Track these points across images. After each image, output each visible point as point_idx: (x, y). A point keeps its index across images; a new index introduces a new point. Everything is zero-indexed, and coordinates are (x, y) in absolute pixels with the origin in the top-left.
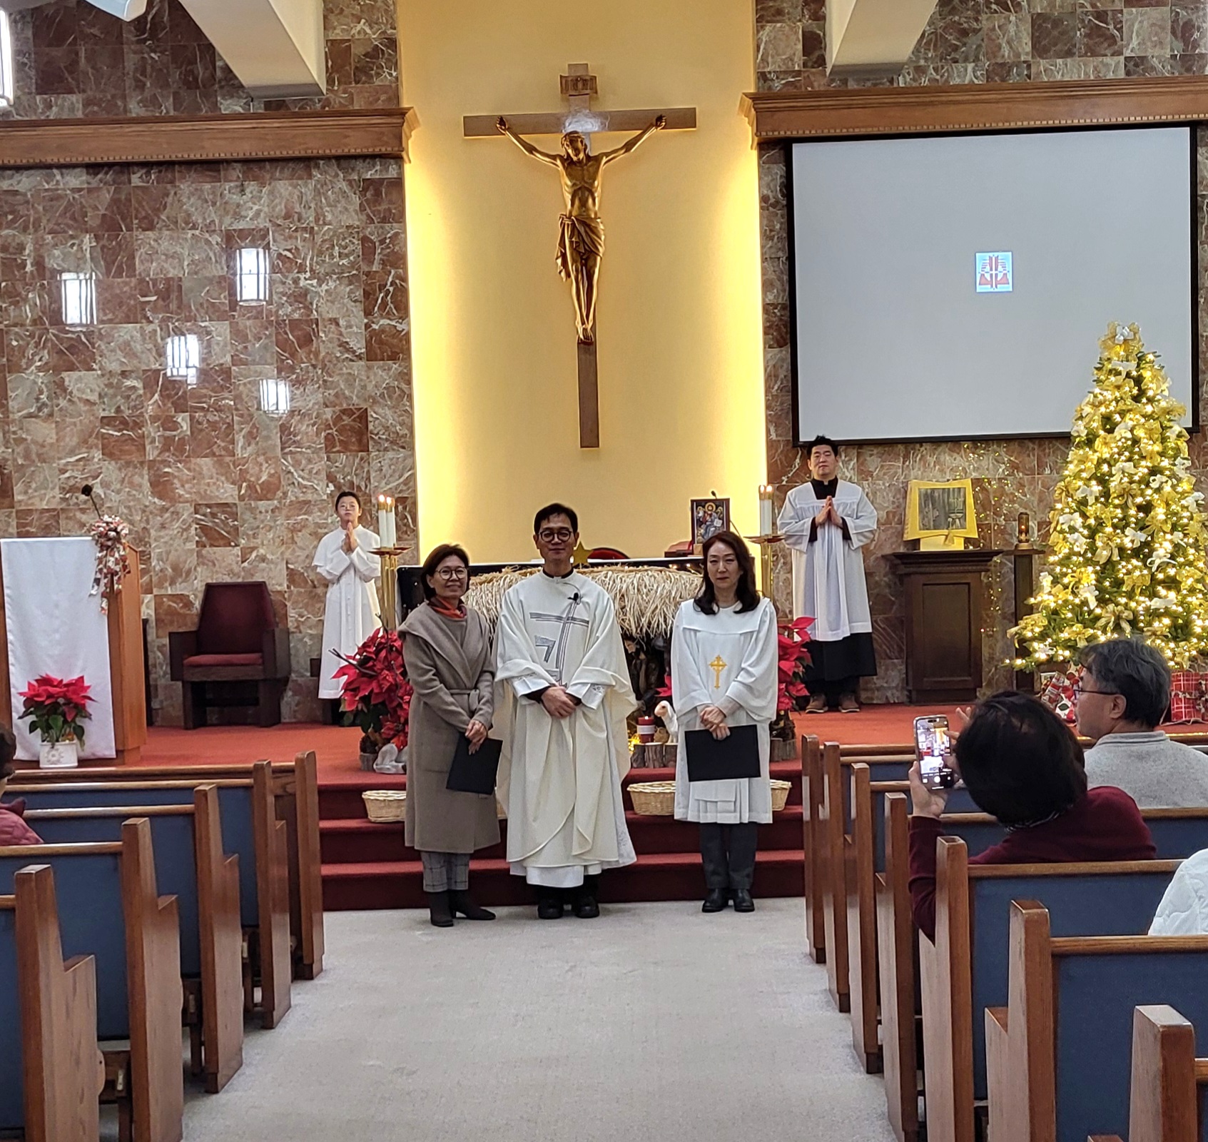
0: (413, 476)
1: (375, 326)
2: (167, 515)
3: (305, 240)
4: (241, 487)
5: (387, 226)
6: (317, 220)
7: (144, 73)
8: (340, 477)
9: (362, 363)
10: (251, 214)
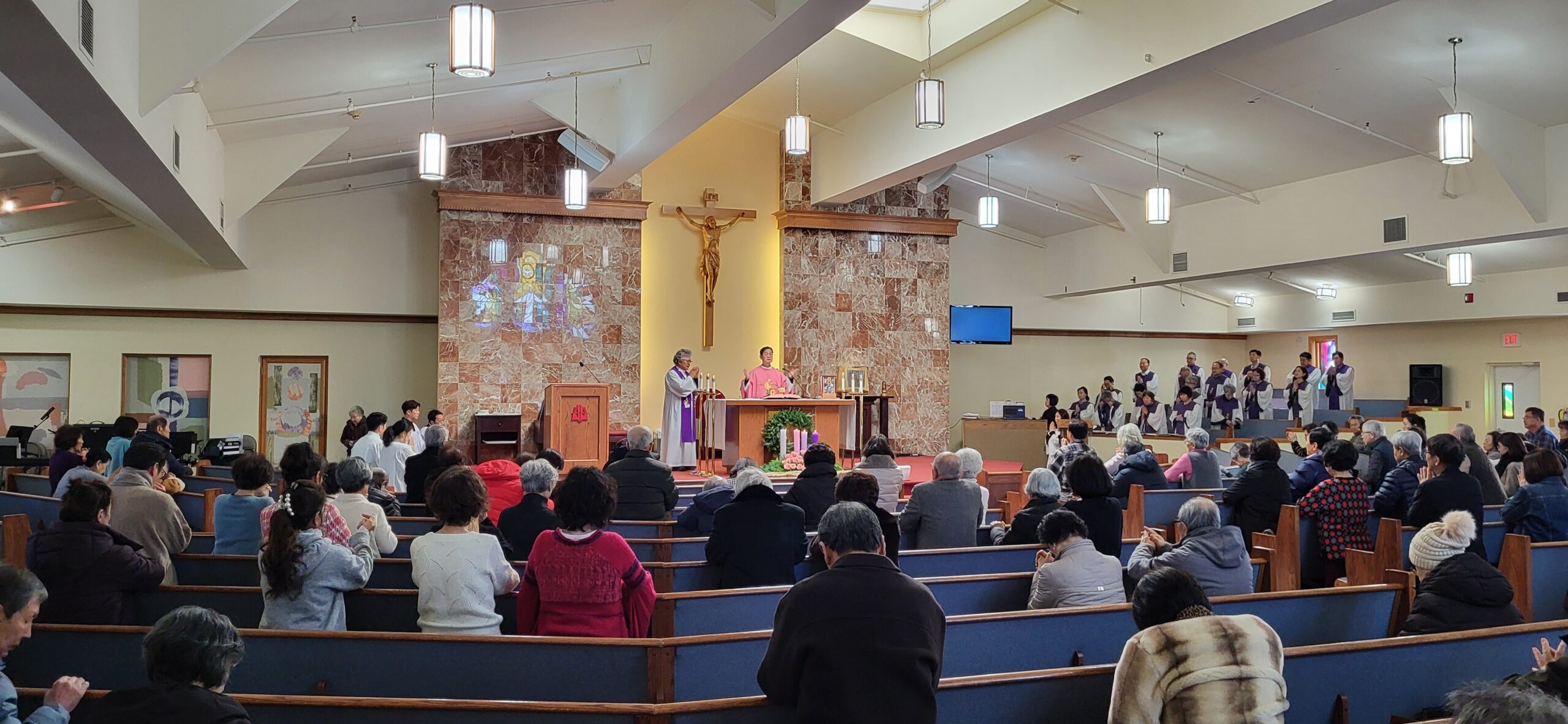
0: (640, 355)
1: (626, 290)
2: (530, 368)
3: (598, 252)
4: (564, 357)
5: (634, 249)
6: (604, 244)
7: (532, 175)
8: (608, 354)
9: (620, 306)
10: (575, 239)
